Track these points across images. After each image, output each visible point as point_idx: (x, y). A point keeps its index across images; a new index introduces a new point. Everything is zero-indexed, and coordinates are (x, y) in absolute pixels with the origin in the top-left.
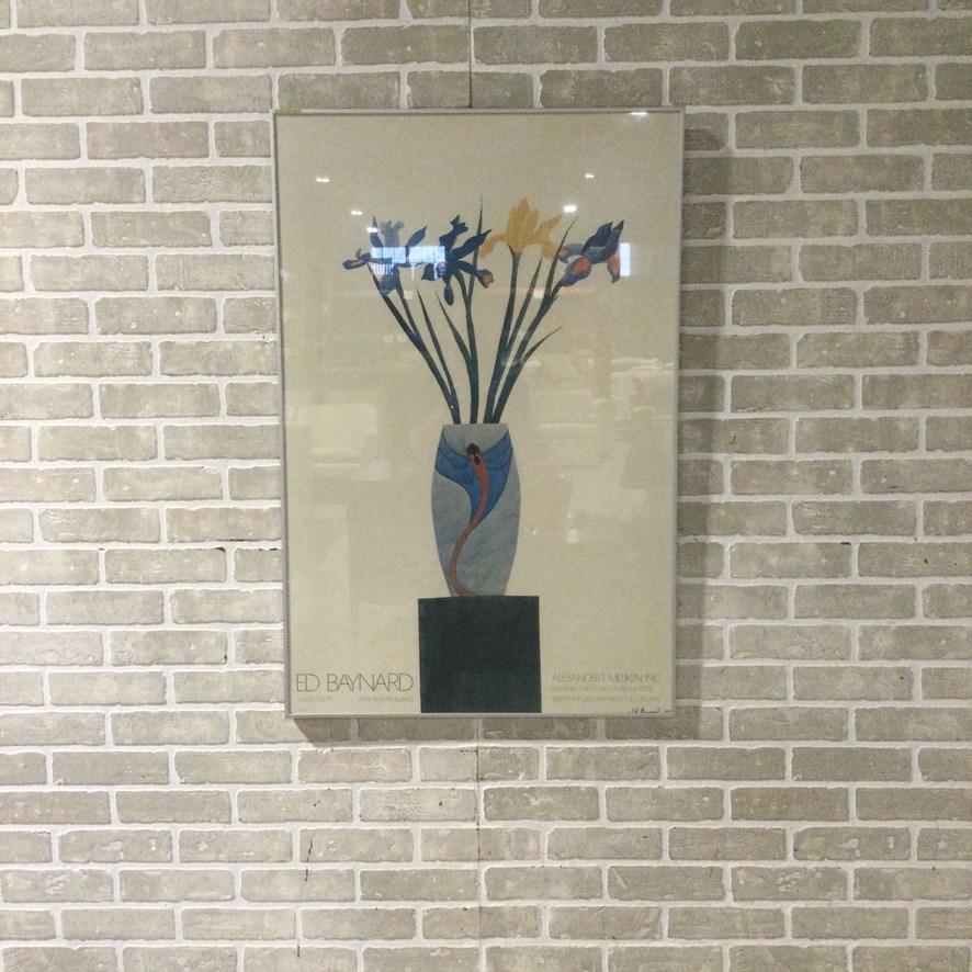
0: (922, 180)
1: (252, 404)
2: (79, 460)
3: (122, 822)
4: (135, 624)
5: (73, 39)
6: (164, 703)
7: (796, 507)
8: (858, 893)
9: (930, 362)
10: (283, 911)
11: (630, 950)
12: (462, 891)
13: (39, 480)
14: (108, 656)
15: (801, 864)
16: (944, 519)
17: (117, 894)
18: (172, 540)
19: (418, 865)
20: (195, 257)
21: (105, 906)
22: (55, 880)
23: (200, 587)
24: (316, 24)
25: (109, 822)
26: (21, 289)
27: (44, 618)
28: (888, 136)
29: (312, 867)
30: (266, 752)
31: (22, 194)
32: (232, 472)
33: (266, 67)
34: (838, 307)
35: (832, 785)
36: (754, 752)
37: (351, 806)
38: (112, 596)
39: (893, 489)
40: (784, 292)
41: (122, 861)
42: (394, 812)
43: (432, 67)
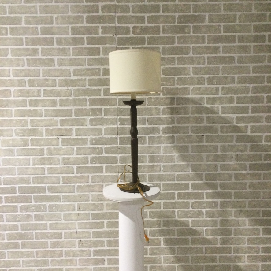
0: (220, 52)
1: (65, 104)
2: (24, 117)
3: (34, 202)
4: (37, 156)
5: (22, 17)
6: (45, 174)
7: (192, 127)
8: (206, 216)
9: (222, 94)
10: (73, 223)
11: (154, 230)
12: (115, 217)
13: (14, 122)
14: (31, 163)
15: (193, 210)
16: (225, 130)
17: (34, 219)
18: (46, 136)
19: (105, 211)
20: (51, 69)
21: (30, 222)
22: (19, 217)
23: (53, 147)
24: (80, 14)
25: (31, 202)
26: (9, 76)
27: (16, 154)
28: (212, 42)
29: (80, 212)
30: (69, 186)
31: (10, 54)
32: (60, 120)
33: (68, 24)
34: (201, 81)
35: (200, 191)
36: (182, 184)
37: (89, 198)
38: (32, 149)
39: (213, 123)
40: (189, 78)
41: (35, 212)
42: (99, 199)
43: (107, 25)
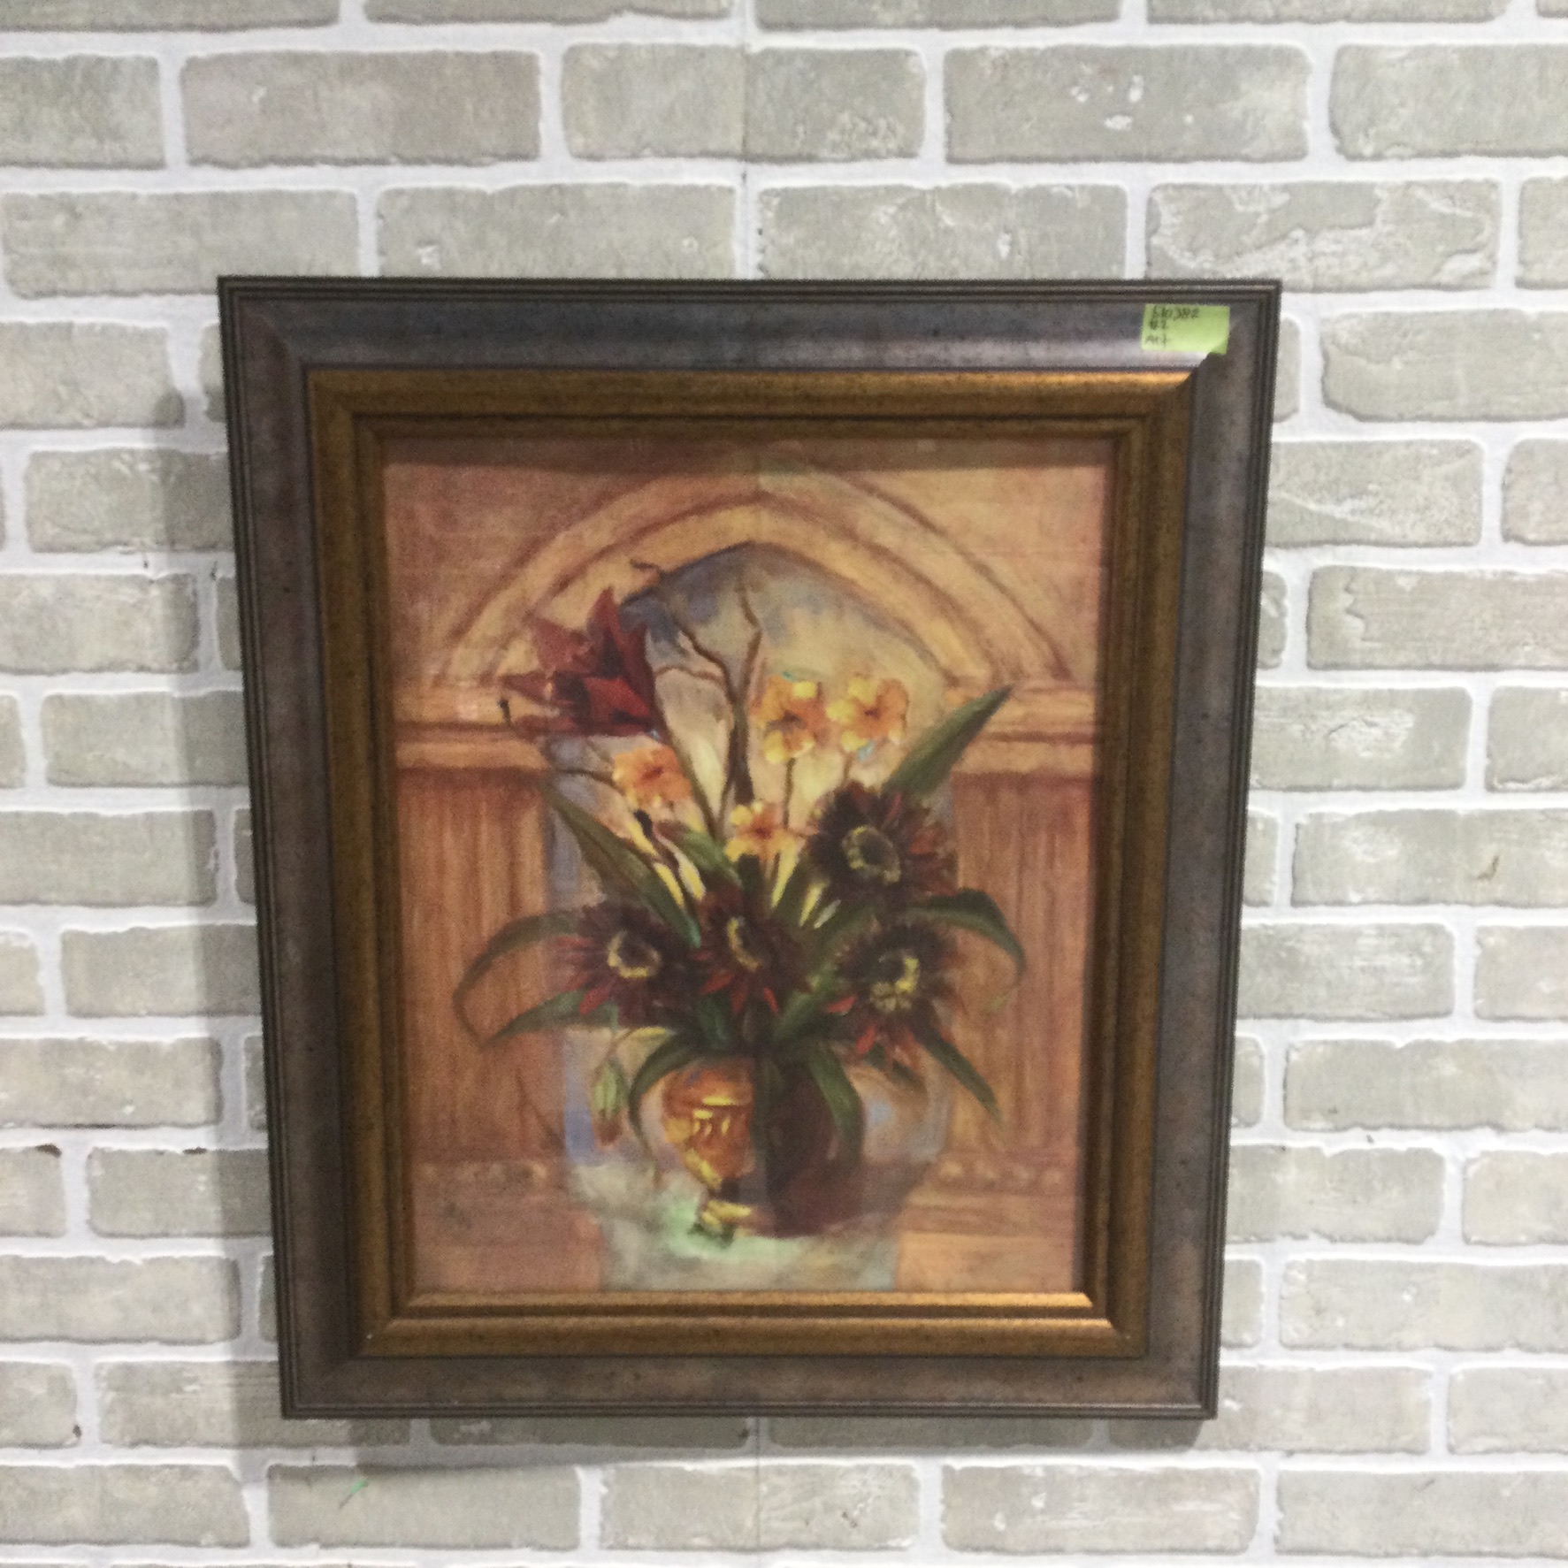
1: (120, 754)
32: (71, 942)
